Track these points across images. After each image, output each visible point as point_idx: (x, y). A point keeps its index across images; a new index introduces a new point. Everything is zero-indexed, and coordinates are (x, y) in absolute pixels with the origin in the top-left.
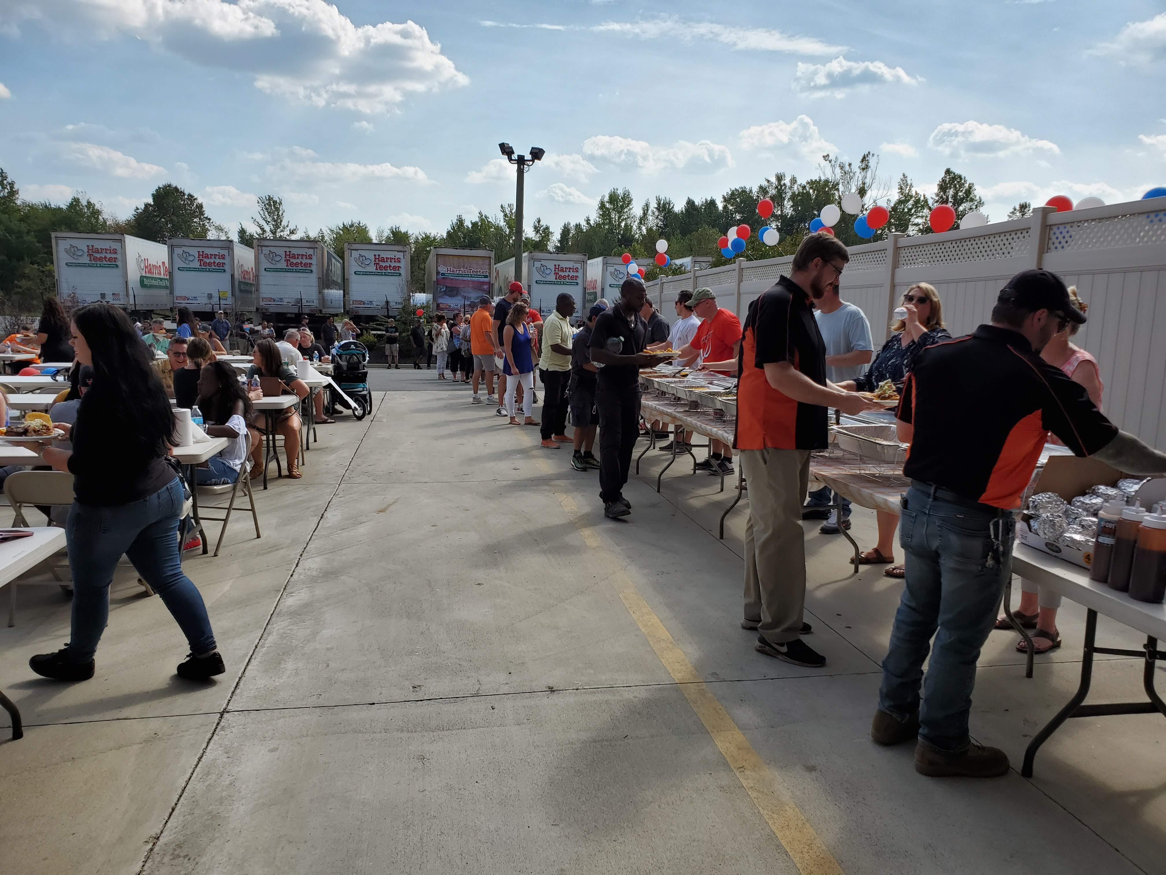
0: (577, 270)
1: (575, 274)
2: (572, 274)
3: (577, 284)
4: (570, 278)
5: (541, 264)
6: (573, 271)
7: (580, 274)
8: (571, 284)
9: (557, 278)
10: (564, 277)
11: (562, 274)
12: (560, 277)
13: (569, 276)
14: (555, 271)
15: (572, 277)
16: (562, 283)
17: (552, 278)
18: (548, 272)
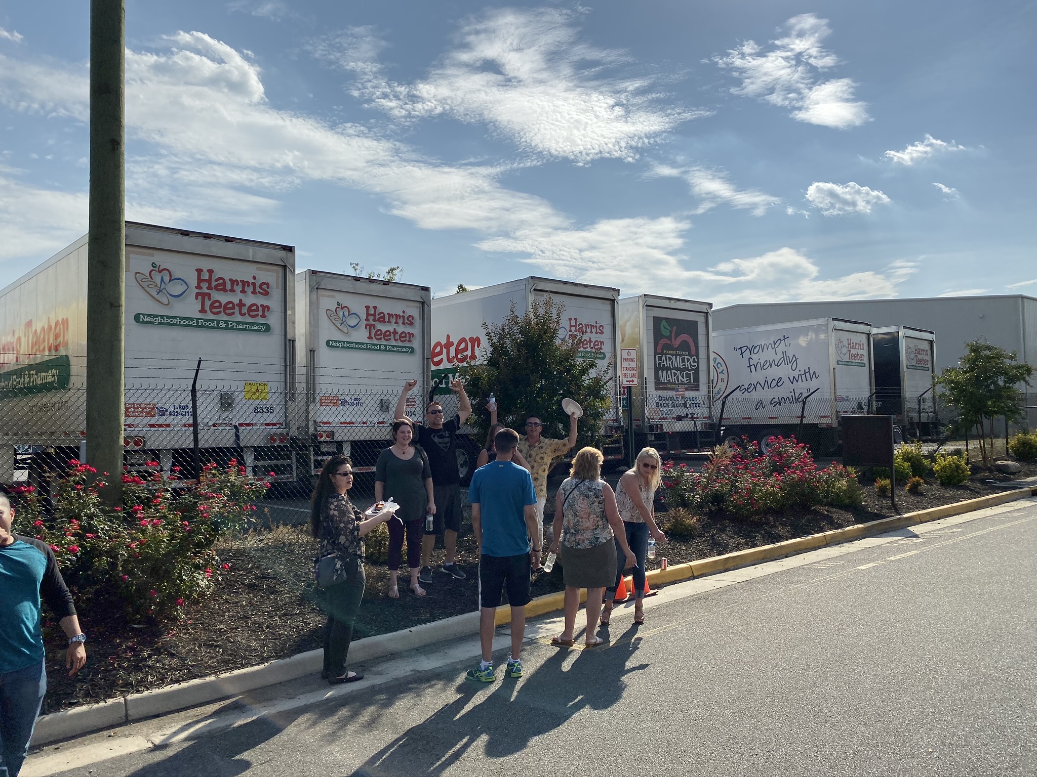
0: (264, 290)
1: (260, 301)
2: (249, 300)
3: (268, 329)
4: (245, 310)
5: (153, 265)
6: (254, 292)
7: (274, 302)
8: (248, 328)
9: (207, 308)
10: (228, 308)
11: (224, 298)
12: (216, 307)
13: (241, 304)
14: (199, 287)
15: (252, 310)
16: (223, 325)
17: (190, 308)
18: (177, 289)
